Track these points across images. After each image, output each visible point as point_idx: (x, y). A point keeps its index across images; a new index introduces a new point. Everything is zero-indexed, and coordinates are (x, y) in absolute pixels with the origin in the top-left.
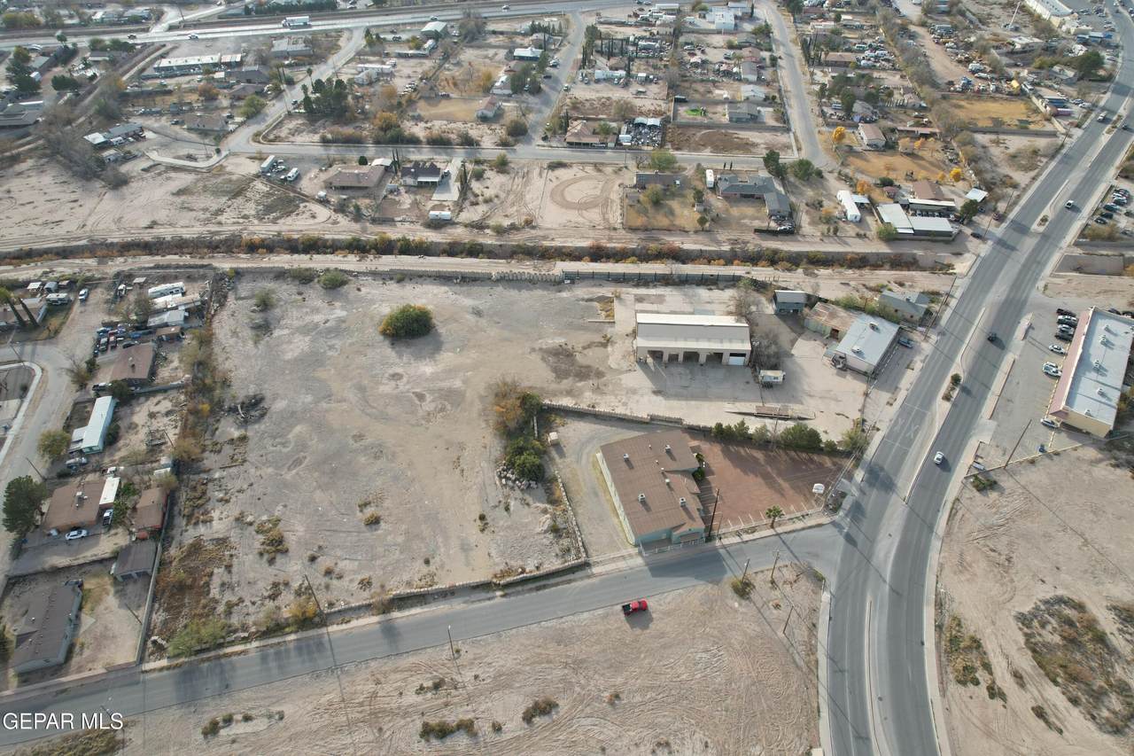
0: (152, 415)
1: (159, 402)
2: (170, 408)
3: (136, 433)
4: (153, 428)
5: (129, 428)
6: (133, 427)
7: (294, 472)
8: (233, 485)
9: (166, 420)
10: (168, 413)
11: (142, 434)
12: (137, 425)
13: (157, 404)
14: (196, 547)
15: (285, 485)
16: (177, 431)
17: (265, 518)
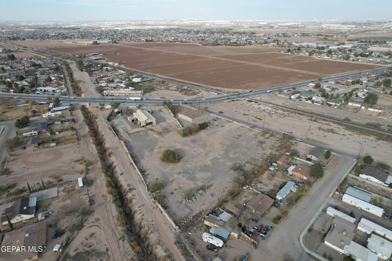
0: (266, 185)
1: (261, 188)
2: (259, 184)
3: (275, 183)
4: (269, 181)
5: (276, 186)
6: (274, 186)
7: (244, 150)
8: (260, 156)
9: (263, 181)
10: (261, 183)
11: (273, 182)
12: (273, 185)
13: (262, 188)
14: (277, 151)
15: (248, 149)
16: (262, 176)
17: (258, 147)
